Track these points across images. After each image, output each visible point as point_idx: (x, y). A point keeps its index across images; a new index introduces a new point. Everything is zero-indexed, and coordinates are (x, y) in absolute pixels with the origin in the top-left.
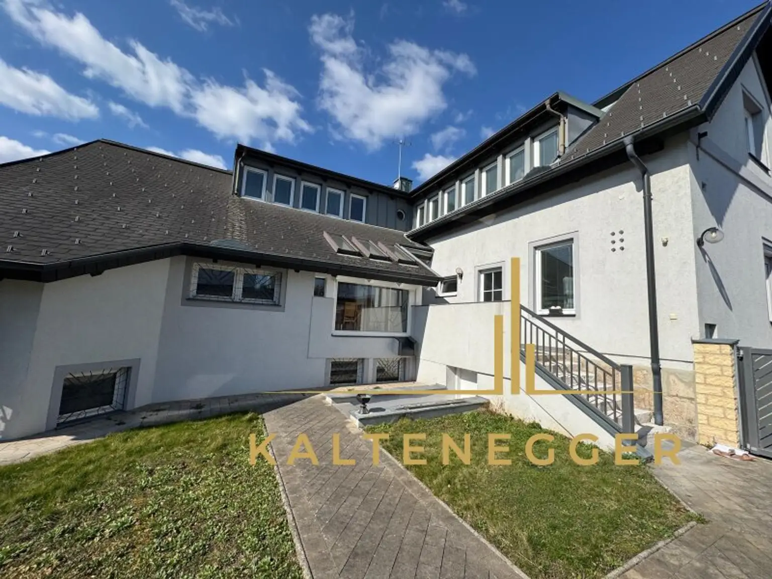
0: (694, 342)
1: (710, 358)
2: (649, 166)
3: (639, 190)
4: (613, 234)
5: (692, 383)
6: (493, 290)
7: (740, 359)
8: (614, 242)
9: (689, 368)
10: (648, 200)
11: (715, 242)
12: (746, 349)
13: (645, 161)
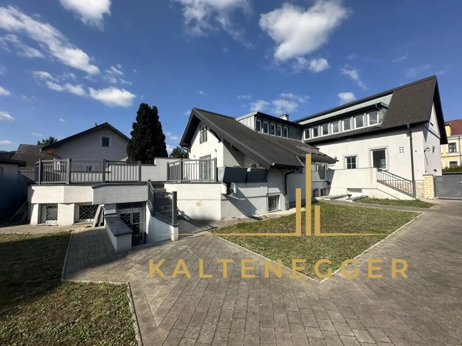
0: (424, 175)
1: (428, 179)
2: (412, 130)
3: (408, 136)
4: (400, 148)
5: (423, 185)
6: (351, 164)
7: (434, 178)
8: (400, 150)
9: (422, 181)
10: (411, 139)
11: (428, 151)
12: (435, 176)
13: (411, 129)
